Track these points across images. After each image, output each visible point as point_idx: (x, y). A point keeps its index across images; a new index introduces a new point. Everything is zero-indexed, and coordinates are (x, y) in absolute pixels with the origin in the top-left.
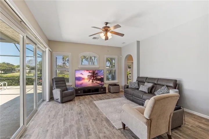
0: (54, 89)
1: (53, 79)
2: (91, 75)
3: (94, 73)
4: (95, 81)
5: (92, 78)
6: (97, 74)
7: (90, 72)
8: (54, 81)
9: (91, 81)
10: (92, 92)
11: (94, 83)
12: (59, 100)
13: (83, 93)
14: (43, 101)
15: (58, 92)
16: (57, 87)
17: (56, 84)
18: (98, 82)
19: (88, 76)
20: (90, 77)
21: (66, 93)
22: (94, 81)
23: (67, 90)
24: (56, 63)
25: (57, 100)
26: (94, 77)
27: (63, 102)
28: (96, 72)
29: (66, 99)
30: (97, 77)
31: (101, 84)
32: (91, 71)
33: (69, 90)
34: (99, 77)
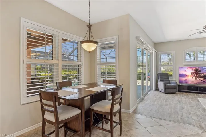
0: (158, 81)
1: (158, 74)
2: (194, 73)
3: (197, 70)
4: (199, 78)
5: (196, 76)
6: (200, 71)
7: (193, 70)
8: (159, 76)
9: (194, 78)
10: (199, 91)
11: (198, 80)
12: (163, 91)
13: (188, 90)
14: (151, 90)
15: (162, 84)
16: (161, 81)
17: (160, 78)
18: (202, 79)
19: (191, 73)
20: (193, 74)
21: (168, 86)
22: (197, 78)
23: (170, 84)
24: (161, 60)
25: (161, 90)
26: (197, 74)
27: (165, 93)
28: (199, 70)
29: (168, 91)
30: (200, 74)
31: (204, 81)
32: (195, 69)
33: (172, 84)
34: (203, 74)
